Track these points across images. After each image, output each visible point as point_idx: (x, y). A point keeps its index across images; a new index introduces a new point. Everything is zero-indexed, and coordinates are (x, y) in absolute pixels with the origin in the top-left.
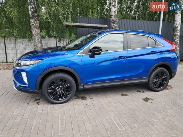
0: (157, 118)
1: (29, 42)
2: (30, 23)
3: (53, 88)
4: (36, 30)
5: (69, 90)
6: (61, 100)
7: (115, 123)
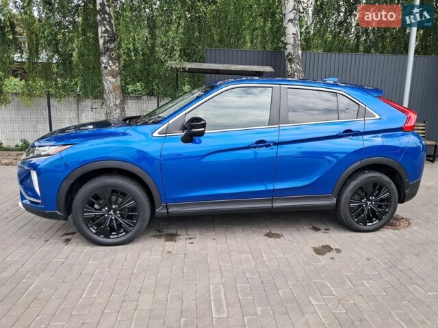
0: (324, 297)
1: (102, 106)
2: (99, 63)
3: (95, 209)
4: (113, 80)
5: (133, 215)
6: (114, 238)
7: (212, 298)
